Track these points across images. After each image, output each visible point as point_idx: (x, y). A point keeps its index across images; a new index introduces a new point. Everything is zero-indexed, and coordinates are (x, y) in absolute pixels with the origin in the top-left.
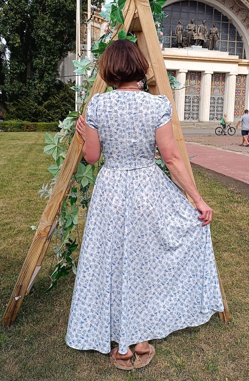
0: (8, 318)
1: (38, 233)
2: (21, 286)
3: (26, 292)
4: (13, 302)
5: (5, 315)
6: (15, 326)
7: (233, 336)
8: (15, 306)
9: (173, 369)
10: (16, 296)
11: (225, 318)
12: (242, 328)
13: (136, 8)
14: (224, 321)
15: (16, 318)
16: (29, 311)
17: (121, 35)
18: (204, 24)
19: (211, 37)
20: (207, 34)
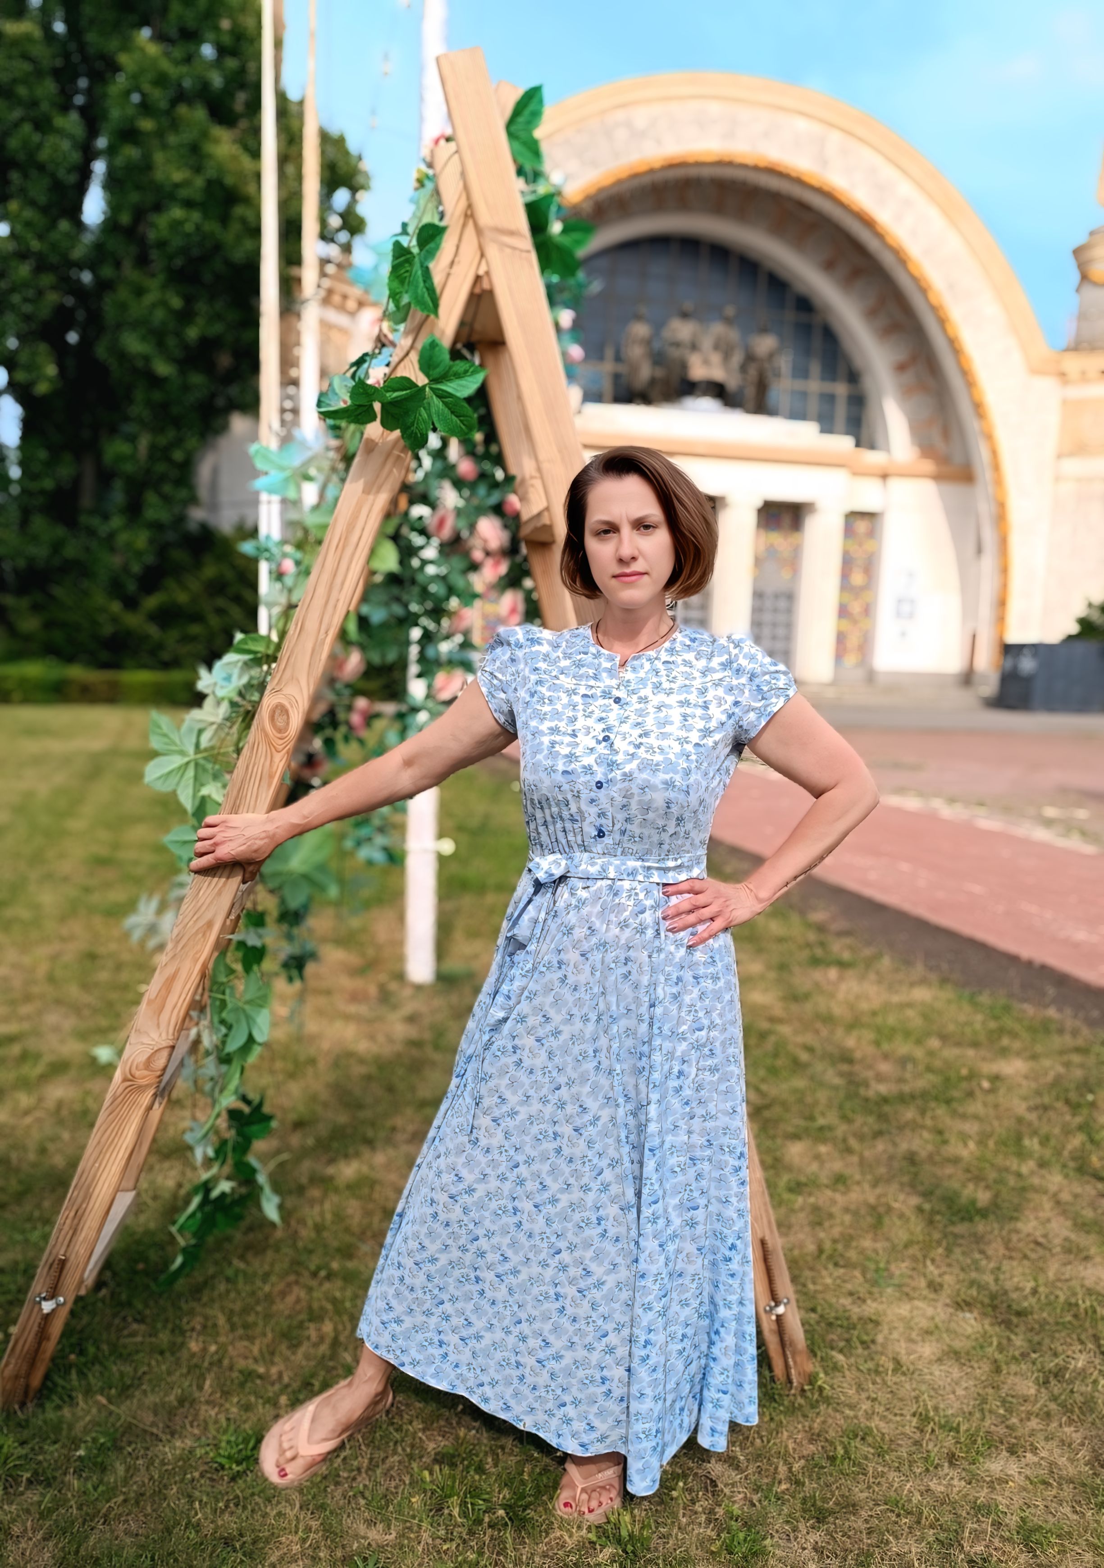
0: (16, 1376)
1: (124, 1073)
2: (63, 1263)
3: (81, 1281)
4: (35, 1320)
5: (8, 1363)
6: (41, 1406)
7: (819, 1435)
8: (42, 1334)
9: (609, 1551)
10: (45, 1299)
11: (793, 1371)
12: (852, 1407)
13: (482, 255)
14: (790, 1381)
15: (47, 1377)
16: (91, 1350)
17: (431, 358)
18: (728, 321)
19: (753, 372)
20: (737, 358)
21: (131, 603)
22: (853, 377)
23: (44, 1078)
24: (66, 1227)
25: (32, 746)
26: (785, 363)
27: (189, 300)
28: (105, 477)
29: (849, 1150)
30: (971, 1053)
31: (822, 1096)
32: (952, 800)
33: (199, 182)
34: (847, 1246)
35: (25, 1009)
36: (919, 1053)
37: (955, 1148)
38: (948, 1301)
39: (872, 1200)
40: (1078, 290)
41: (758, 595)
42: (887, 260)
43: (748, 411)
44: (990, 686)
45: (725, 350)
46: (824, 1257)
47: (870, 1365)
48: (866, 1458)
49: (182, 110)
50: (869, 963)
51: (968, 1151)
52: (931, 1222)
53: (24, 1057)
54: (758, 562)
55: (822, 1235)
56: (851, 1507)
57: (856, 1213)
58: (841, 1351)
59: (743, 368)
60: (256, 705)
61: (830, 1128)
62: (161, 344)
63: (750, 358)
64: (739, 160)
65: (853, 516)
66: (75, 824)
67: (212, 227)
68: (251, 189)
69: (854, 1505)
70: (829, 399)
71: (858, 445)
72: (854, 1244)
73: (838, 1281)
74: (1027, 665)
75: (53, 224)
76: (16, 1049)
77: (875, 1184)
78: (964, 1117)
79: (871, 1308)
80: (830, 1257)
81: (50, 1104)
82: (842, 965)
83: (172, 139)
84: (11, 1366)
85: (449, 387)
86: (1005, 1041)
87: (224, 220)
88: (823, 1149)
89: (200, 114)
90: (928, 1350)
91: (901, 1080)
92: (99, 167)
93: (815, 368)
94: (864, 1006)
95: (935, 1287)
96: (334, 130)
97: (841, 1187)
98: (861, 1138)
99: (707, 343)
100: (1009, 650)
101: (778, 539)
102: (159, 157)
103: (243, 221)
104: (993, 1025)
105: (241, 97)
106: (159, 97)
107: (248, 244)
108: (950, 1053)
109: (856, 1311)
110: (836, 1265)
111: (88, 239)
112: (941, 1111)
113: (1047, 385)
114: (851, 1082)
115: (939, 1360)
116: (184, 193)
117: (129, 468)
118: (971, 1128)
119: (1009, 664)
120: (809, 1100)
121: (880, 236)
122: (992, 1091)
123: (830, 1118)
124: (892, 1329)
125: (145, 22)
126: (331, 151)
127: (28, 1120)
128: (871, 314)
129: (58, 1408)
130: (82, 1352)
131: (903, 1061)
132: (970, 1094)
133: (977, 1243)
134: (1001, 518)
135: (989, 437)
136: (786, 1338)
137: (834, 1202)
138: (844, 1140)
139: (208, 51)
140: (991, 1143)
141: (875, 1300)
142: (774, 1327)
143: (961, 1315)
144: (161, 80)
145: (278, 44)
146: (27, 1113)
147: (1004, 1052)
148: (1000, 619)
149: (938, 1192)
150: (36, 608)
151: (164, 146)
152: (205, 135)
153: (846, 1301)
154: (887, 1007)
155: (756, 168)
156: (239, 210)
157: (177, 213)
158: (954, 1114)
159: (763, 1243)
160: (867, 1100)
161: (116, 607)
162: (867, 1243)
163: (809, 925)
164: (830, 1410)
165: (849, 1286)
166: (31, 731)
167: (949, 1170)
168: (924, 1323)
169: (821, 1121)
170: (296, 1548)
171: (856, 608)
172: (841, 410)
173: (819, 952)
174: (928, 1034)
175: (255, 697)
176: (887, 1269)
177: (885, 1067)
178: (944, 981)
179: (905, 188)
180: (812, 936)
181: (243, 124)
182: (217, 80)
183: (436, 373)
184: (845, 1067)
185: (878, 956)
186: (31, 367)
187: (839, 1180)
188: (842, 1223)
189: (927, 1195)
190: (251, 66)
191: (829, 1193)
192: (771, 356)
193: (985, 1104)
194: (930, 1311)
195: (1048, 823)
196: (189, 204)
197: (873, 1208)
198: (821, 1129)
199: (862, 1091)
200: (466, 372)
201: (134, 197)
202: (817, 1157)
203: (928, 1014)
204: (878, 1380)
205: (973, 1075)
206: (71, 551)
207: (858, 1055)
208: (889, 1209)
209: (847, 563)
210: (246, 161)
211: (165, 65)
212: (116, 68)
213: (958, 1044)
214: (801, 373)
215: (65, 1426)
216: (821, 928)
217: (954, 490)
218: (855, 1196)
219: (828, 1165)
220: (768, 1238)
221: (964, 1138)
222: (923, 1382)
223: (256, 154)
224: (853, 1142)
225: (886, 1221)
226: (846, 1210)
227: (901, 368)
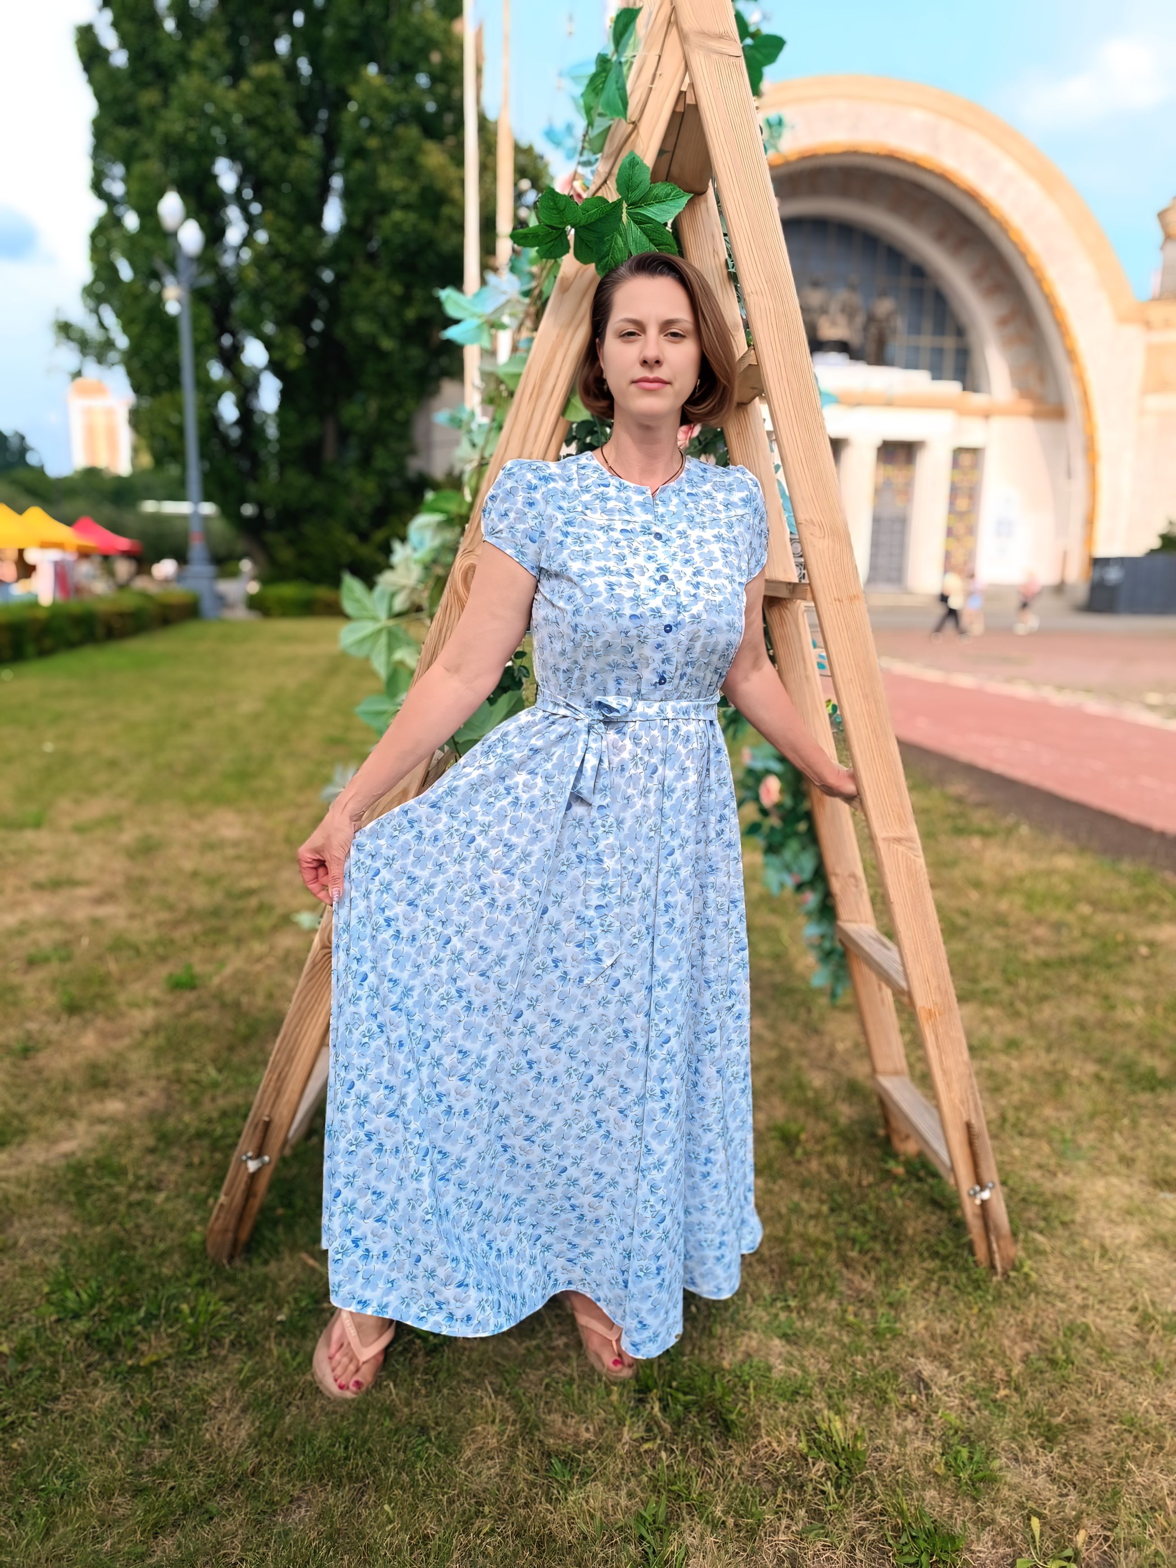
0: (226, 1231)
1: (321, 940)
2: (267, 1125)
3: (286, 1141)
4: (243, 1180)
5: (217, 1218)
6: (249, 1261)
7: (1033, 1332)
8: (249, 1193)
9: (821, 1465)
10: (251, 1158)
11: (997, 1257)
12: (1062, 1298)
13: (687, 67)
14: (993, 1267)
15: (256, 1228)
16: (299, 1203)
17: (630, 178)
18: (852, 288)
19: (873, 330)
20: (860, 320)
21: (364, 537)
22: (960, 332)
23: (275, 928)
24: (270, 1089)
25: (285, 650)
26: (900, 323)
27: (408, 287)
28: (344, 435)
29: (1017, 1014)
30: (1122, 918)
31: (983, 958)
32: (1060, 688)
33: (415, 189)
34: (1030, 1114)
35: (263, 866)
36: (1071, 918)
37: (1124, 1014)
38: (1144, 1177)
39: (1048, 1067)
40: (1162, 248)
41: (877, 520)
42: (991, 229)
43: (870, 363)
44: (1080, 591)
45: (849, 312)
46: (1008, 1126)
47: (1075, 1249)
48: (1089, 1363)
49: (401, 130)
50: (1010, 831)
51: (1136, 1016)
52: (1111, 1091)
53: (261, 908)
54: (878, 492)
55: (1003, 1102)
56: (1083, 1425)
57: (1033, 1081)
58: (1041, 1232)
59: (865, 328)
60: (449, 566)
61: (996, 992)
62: (385, 327)
63: (871, 319)
64: (864, 149)
65: (959, 452)
66: (316, 711)
67: (426, 226)
68: (455, 192)
69: (1086, 1421)
70: (939, 352)
71: (964, 389)
72: (1037, 1112)
73: (1026, 1153)
74: (1113, 575)
75: (299, 230)
76: (253, 902)
77: (1049, 1049)
78: (1127, 983)
79: (1064, 1183)
80: (1014, 1126)
81: (280, 952)
82: (986, 835)
83: (394, 154)
84: (220, 1221)
85: (651, 212)
86: (1153, 908)
87: (435, 218)
88: (990, 1012)
89: (413, 132)
90: (1134, 1232)
91: (1058, 945)
92: (337, 182)
93: (927, 324)
94: (1010, 872)
95: (1128, 1161)
96: (524, 143)
97: (1014, 1052)
98: (1025, 1000)
99: (834, 307)
100: (1098, 563)
101: (895, 473)
102: (382, 170)
103: (451, 219)
104: (1137, 892)
105: (449, 118)
106: (384, 121)
107: (454, 239)
108: (1101, 918)
109: (1048, 1186)
110: (1021, 1134)
111: (327, 244)
112: (1103, 976)
113: (1134, 334)
114: (1008, 946)
115: (1147, 1246)
116: (403, 199)
117: (361, 426)
118: (1134, 993)
119: (1097, 575)
120: (971, 962)
121: (985, 209)
122: (1152, 956)
123: (993, 982)
124: (1089, 1208)
125: (371, 59)
126: (523, 160)
127: (258, 967)
128: (977, 277)
129: (266, 1262)
130: (289, 1205)
131: (1057, 926)
132: (1130, 959)
133: (1164, 1115)
134: (1090, 450)
135: (1081, 379)
136: (991, 1225)
137: (1009, 1067)
138: (1011, 1004)
139: (422, 80)
140: (1160, 1010)
141: (1066, 1174)
142: (978, 1211)
143: (1162, 1195)
144: (385, 106)
145: (479, 71)
146: (259, 959)
147: (1154, 919)
148: (1089, 538)
149: (1116, 1060)
150: (291, 542)
151: (387, 161)
152: (419, 149)
153: (1037, 1174)
154: (1035, 874)
155: (877, 156)
156: (446, 210)
157: (397, 215)
158: (1116, 979)
159: (969, 1126)
160: (1027, 964)
161: (352, 540)
162: (1048, 1111)
163: (947, 798)
164: (1041, 1302)
165: (1036, 1159)
166: (286, 639)
167: (1120, 1037)
168: (1123, 1203)
169: (986, 984)
170: (493, 1442)
171: (960, 529)
172: (949, 361)
173: (961, 823)
174: (1078, 900)
175: (449, 559)
176: (1074, 1141)
177: (1041, 931)
178: (1083, 850)
179: (1008, 166)
180: (953, 808)
181: (451, 141)
182: (431, 107)
183: (635, 196)
184: (1001, 931)
185: (1016, 825)
186: (283, 346)
187: (1012, 1045)
188: (1021, 1090)
189: (1102, 1061)
190: (456, 93)
191: (1003, 1058)
192: (889, 316)
193: (1147, 970)
194: (1127, 1189)
195: (1152, 708)
196: (406, 207)
197: (1049, 1075)
198: (986, 992)
199: (1022, 955)
200: (668, 195)
201: (364, 204)
202: (986, 1020)
203: (1071, 879)
204: (1085, 1267)
205: (1128, 942)
206: (318, 494)
207: (1012, 920)
208: (1066, 1076)
209: (954, 492)
210: (452, 171)
211: (388, 93)
212: (348, 99)
213: (1108, 909)
214: (915, 329)
215: (269, 1285)
216: (959, 800)
217: (1047, 427)
218: (1029, 1060)
219: (999, 1029)
220: (973, 1121)
221: (1131, 1004)
222: (1133, 1270)
223: (459, 160)
224: (1021, 1007)
225: (1067, 1089)
226: (1023, 1076)
227: (1003, 322)
